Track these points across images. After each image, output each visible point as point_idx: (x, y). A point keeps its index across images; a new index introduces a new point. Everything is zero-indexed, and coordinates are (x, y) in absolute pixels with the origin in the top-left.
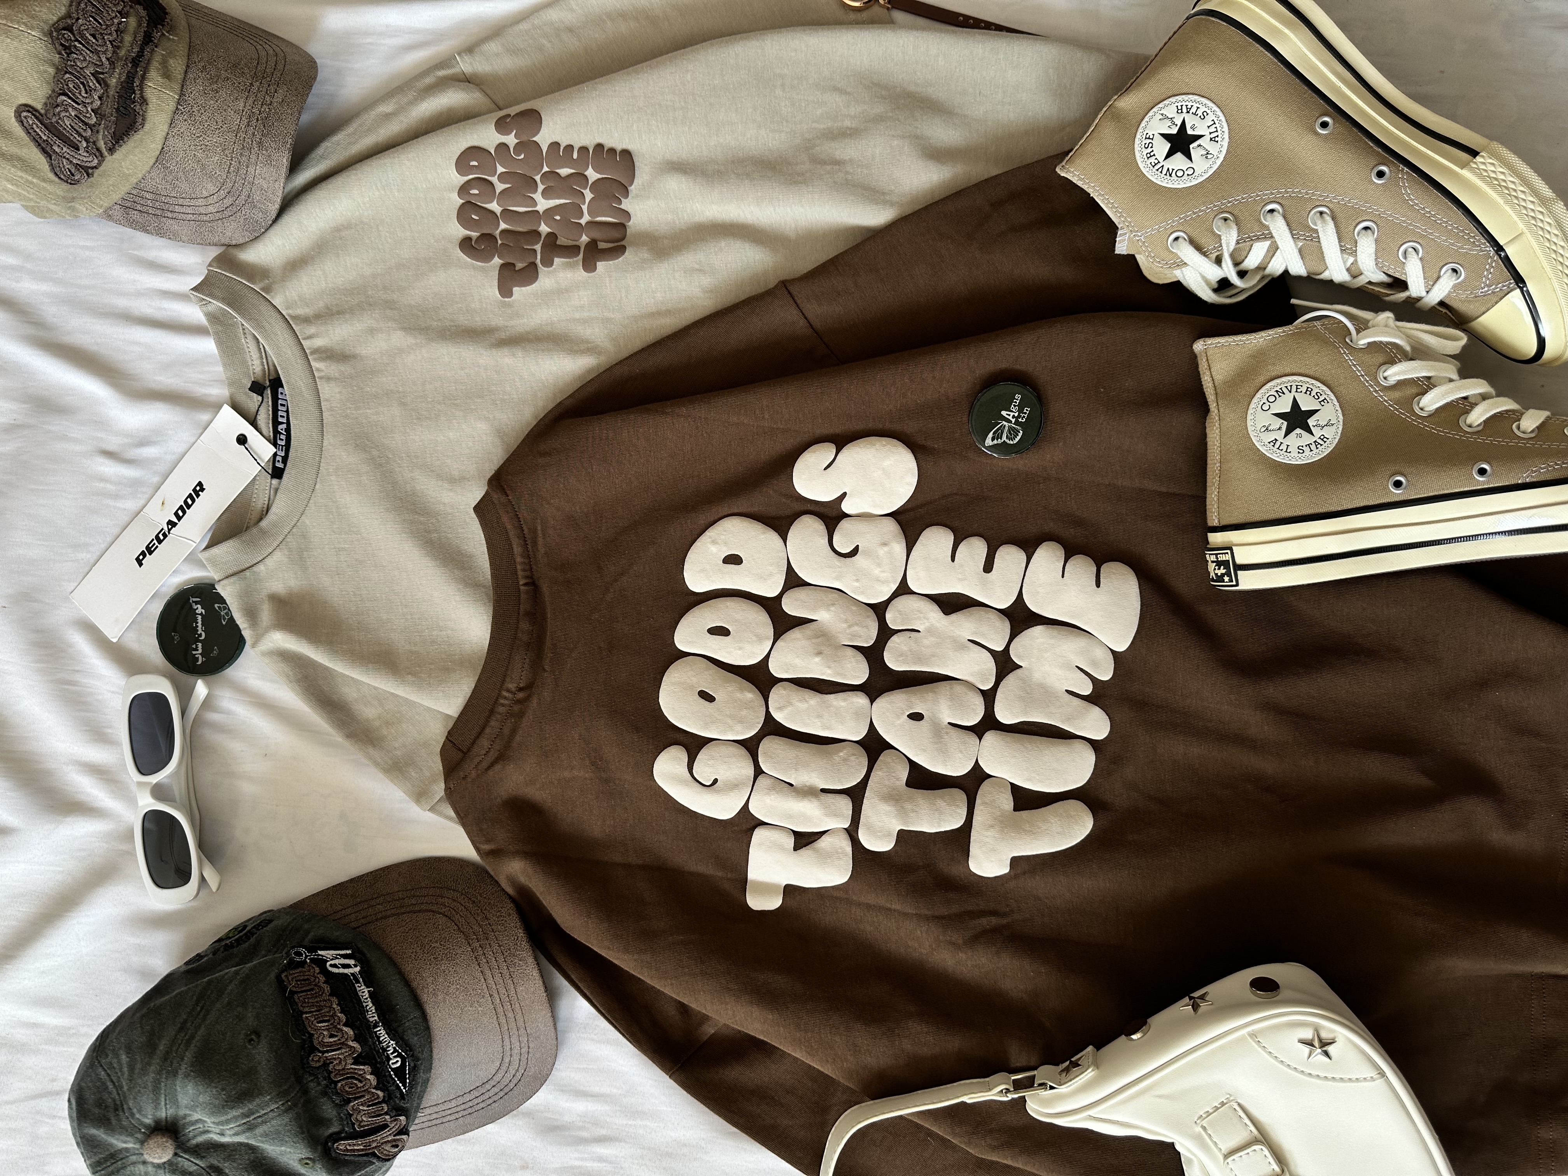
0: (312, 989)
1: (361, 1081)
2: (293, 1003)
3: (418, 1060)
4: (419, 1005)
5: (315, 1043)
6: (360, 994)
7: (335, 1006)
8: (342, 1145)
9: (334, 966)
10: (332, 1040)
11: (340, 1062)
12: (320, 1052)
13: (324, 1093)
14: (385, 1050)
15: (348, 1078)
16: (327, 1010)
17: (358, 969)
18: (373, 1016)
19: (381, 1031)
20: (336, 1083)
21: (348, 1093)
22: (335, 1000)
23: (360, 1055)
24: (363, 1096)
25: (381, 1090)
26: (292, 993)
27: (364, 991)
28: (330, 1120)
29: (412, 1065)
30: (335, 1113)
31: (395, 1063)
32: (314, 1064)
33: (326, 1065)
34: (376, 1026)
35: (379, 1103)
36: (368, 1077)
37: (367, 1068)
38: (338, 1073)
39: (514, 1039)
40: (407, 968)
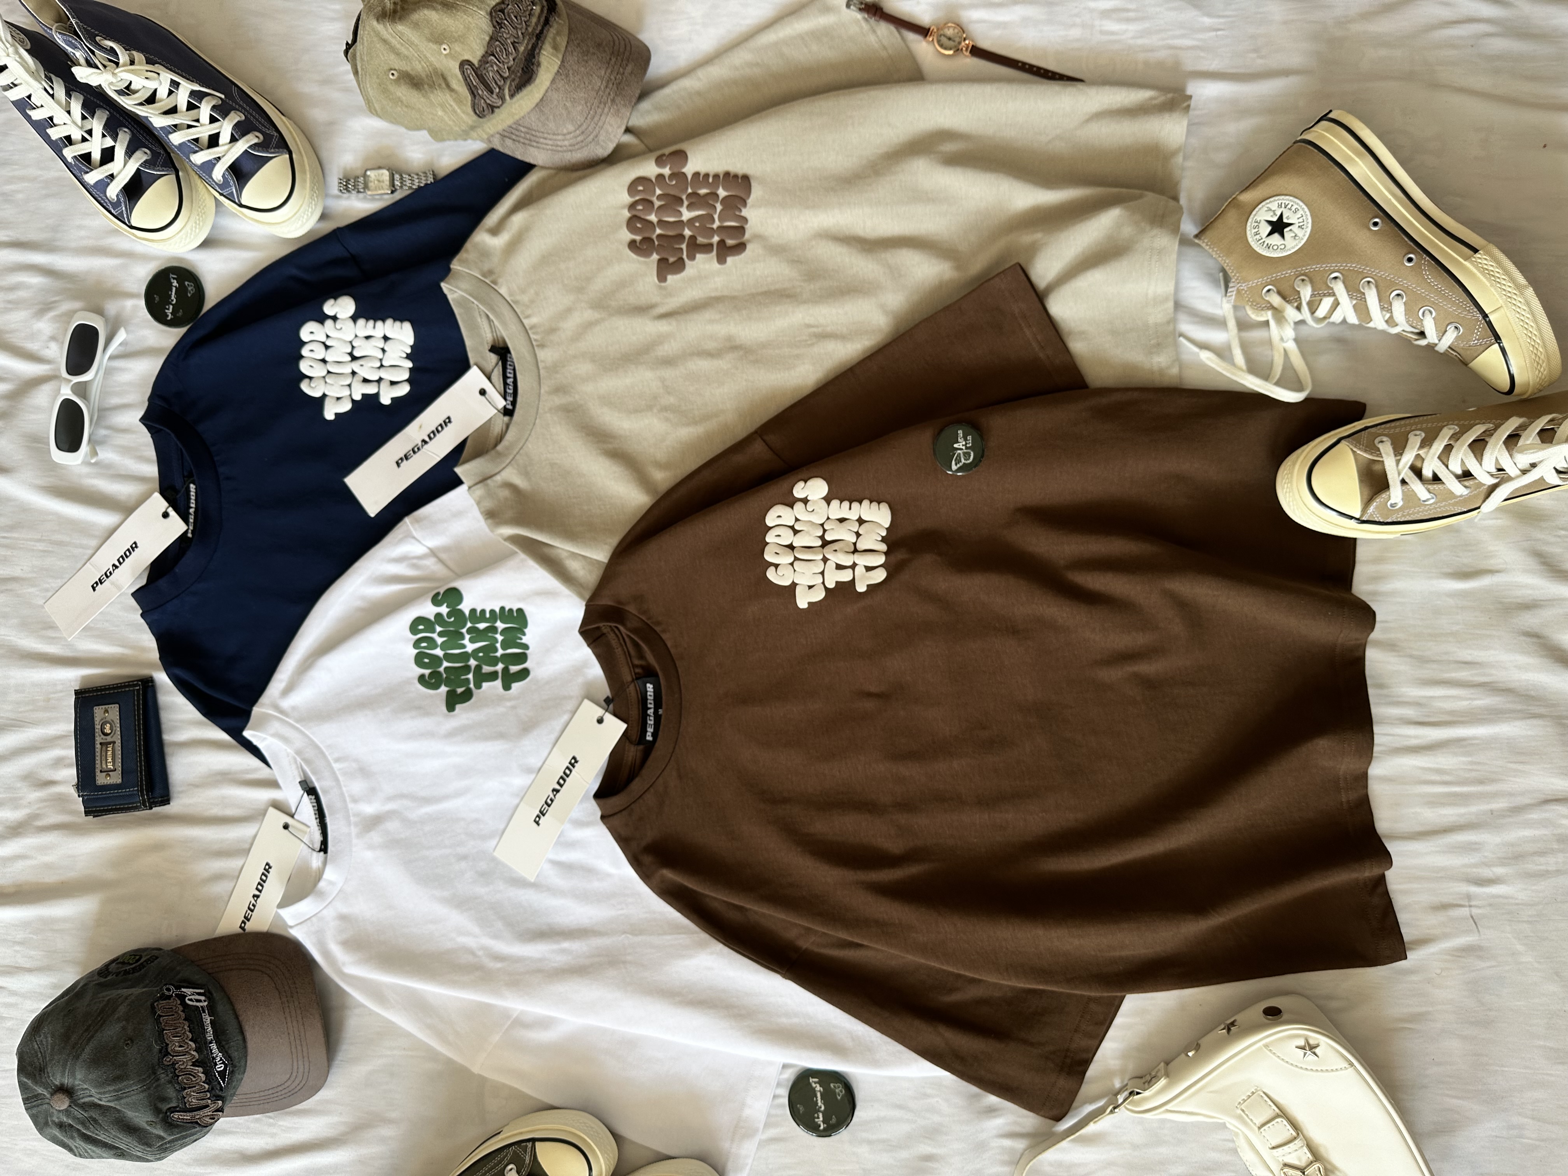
0: (173, 1015)
1: (195, 1077)
2: (158, 1023)
3: (235, 1067)
4: (242, 1032)
5: (169, 1050)
6: (204, 1020)
7: (186, 1027)
8: (176, 1115)
9: (191, 1000)
10: (180, 1049)
11: (183, 1064)
12: (171, 1055)
13: (170, 1082)
14: (214, 1058)
15: (186, 1074)
16: (180, 1029)
17: (206, 1004)
18: (210, 1036)
19: (214, 1046)
20: (178, 1076)
21: (186, 1084)
22: (187, 1023)
23: (197, 1061)
24: (195, 1087)
25: (207, 1084)
26: (160, 1016)
27: (207, 1019)
28: (171, 1099)
29: (231, 1069)
30: (174, 1094)
31: (220, 1067)
32: (165, 1063)
33: (174, 1064)
34: (211, 1043)
35: (205, 1092)
36: (200, 1075)
37: (201, 1069)
38: (181, 1070)
39: (300, 1063)
40: (239, 1007)
